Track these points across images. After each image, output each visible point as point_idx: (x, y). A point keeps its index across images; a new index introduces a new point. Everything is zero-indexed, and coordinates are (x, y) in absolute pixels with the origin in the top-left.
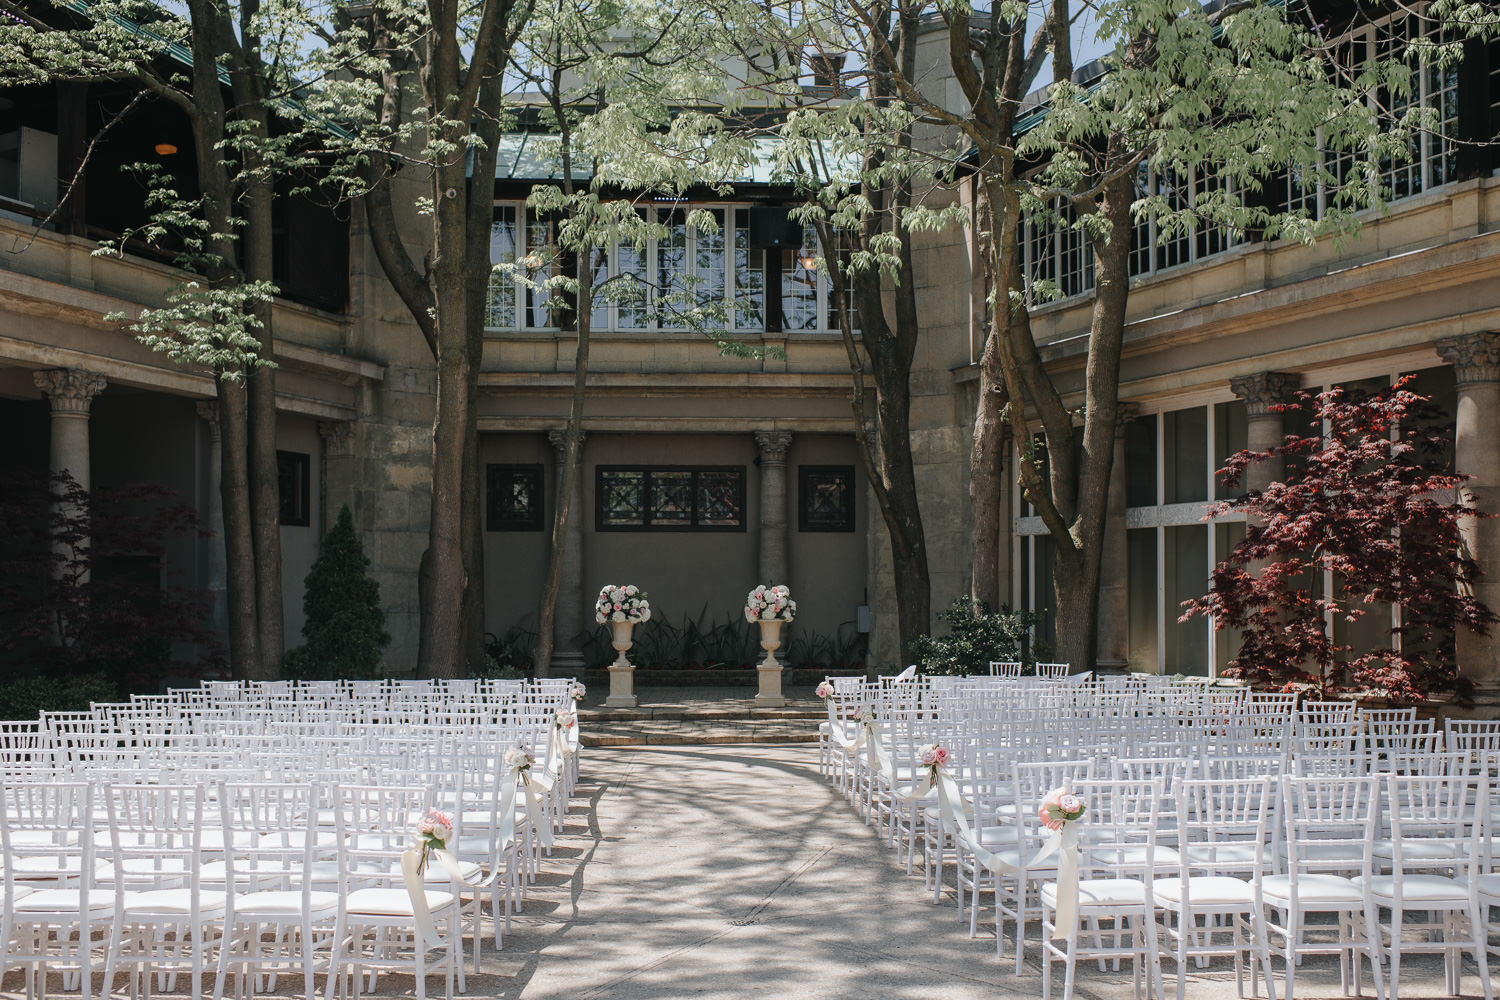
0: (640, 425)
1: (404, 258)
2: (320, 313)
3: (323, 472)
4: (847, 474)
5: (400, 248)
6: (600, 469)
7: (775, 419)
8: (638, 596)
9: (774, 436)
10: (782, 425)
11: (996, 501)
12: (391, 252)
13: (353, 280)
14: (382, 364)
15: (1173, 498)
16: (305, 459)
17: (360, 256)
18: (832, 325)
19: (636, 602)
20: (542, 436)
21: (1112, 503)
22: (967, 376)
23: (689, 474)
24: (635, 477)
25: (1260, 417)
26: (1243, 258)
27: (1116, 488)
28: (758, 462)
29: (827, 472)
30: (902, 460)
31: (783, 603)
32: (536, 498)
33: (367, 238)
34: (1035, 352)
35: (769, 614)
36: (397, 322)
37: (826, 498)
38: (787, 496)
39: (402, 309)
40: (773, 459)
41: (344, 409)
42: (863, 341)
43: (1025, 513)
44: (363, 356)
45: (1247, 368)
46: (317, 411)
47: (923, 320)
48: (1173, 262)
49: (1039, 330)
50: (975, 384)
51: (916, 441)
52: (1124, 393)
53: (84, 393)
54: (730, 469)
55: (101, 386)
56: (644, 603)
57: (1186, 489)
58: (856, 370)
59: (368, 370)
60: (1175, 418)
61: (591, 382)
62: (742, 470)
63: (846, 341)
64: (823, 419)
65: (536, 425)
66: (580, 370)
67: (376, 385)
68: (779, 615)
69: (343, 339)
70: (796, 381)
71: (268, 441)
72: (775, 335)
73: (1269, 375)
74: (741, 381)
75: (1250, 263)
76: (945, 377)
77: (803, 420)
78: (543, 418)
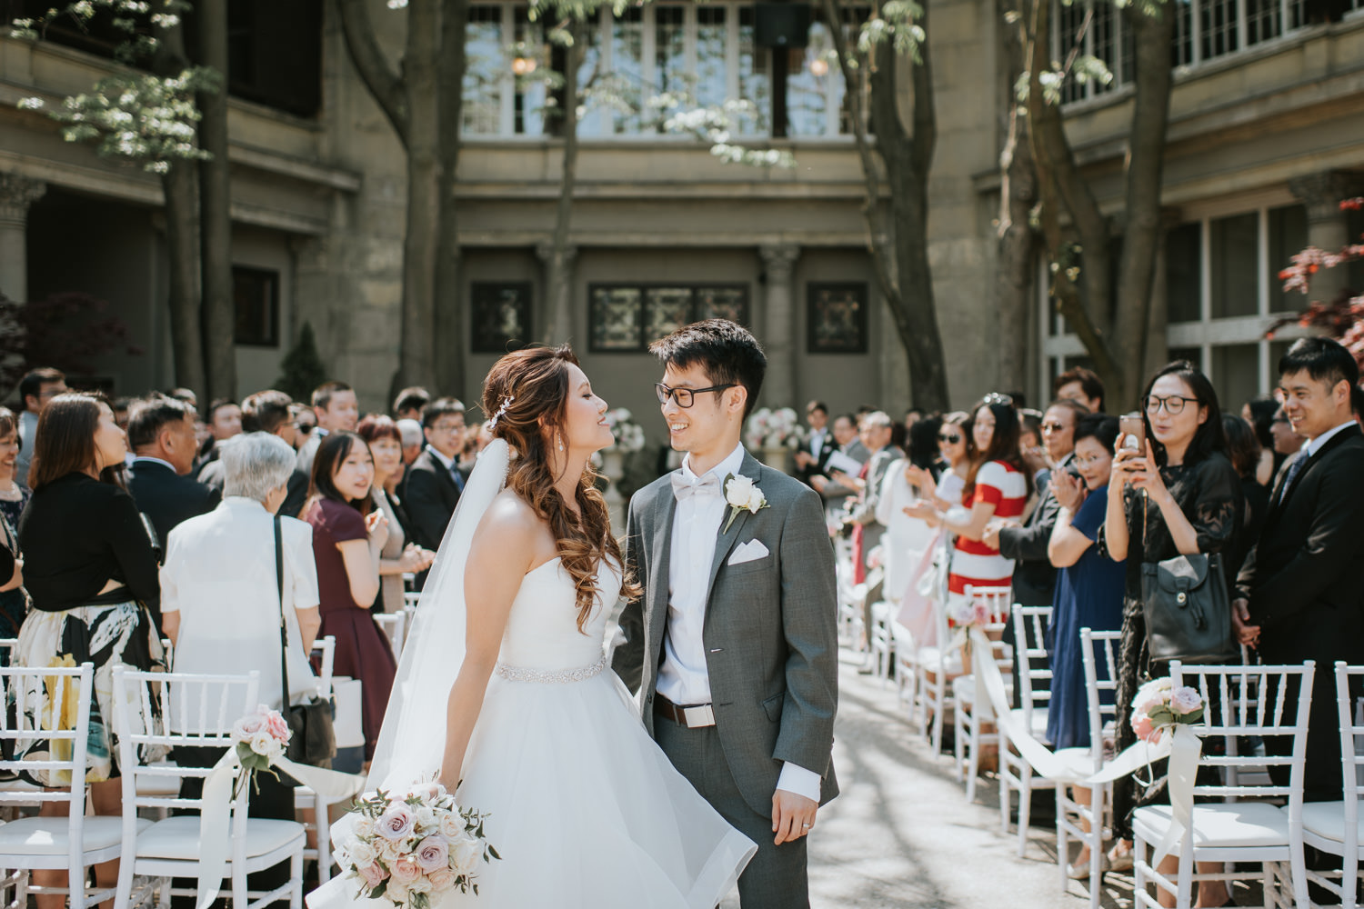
0: (636, 240)
1: (378, 57)
2: (290, 118)
3: (293, 290)
4: (860, 291)
5: (373, 47)
6: (593, 287)
7: (781, 233)
8: (630, 422)
9: (780, 251)
10: (790, 239)
11: (1025, 319)
12: (364, 52)
13: (327, 85)
14: (357, 174)
15: (1221, 312)
16: (273, 276)
17: (334, 58)
18: (845, 128)
19: (626, 429)
20: (529, 252)
21: (1154, 319)
22: (989, 183)
23: (687, 293)
24: (629, 294)
25: (1322, 221)
26: (1301, 45)
27: (1157, 303)
28: (763, 280)
29: (839, 290)
30: (919, 275)
31: (788, 429)
32: (524, 319)
33: (340, 39)
34: (1068, 154)
35: (773, 442)
36: (373, 129)
37: (836, 318)
38: (793, 316)
39: (377, 115)
40: (778, 274)
41: (315, 221)
42: (878, 147)
43: (1053, 331)
44: (338, 165)
45: (1307, 166)
46: (286, 223)
47: (942, 122)
48: (1220, 52)
49: (1074, 133)
50: (997, 191)
51: (934, 254)
52: (1167, 197)
53: (19, 198)
54: (733, 286)
55: (39, 192)
56: (638, 430)
57: (1235, 303)
58: (870, 179)
59: (340, 180)
60: (1223, 227)
61: (579, 192)
62: (744, 287)
63: (859, 147)
64: (833, 232)
65: (523, 240)
66: (569, 181)
67: (350, 195)
68: (784, 442)
69: (315, 147)
70: (803, 192)
71: (223, 252)
72: (780, 141)
73: (1335, 173)
74: (743, 191)
75: (1311, 50)
76: (965, 186)
77: (811, 233)
78: (531, 231)
